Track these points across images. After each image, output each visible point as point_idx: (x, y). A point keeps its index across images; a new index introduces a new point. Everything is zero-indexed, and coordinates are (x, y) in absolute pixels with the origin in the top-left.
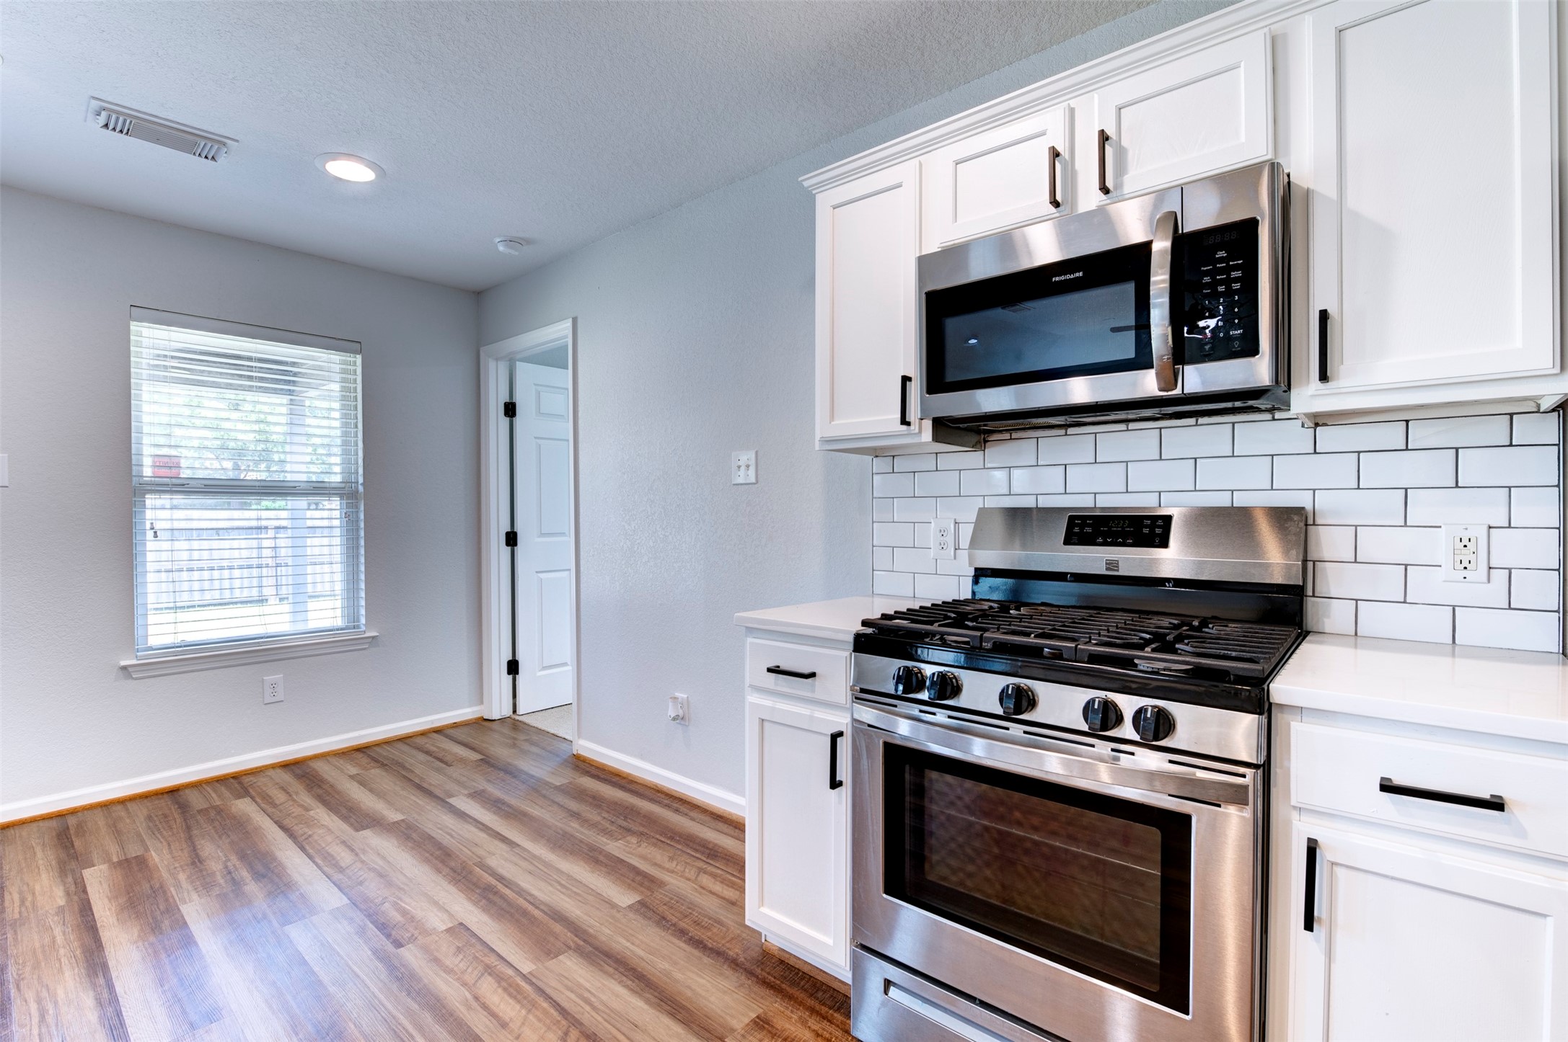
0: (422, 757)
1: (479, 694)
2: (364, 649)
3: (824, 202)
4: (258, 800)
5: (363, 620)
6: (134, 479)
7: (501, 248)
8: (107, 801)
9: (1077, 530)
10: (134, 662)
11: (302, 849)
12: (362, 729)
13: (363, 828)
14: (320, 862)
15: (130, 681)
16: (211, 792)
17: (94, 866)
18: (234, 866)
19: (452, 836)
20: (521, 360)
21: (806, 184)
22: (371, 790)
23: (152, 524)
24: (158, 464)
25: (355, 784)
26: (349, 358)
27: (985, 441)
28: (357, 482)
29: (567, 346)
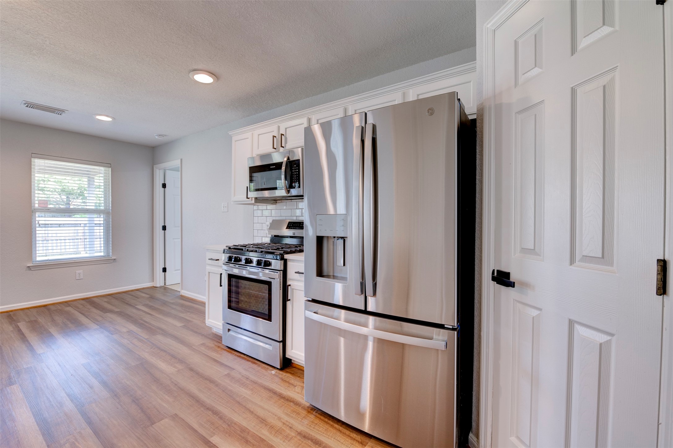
0: (130, 296)
1: (153, 279)
2: (111, 263)
3: (234, 138)
4: (73, 307)
5: (111, 254)
6: (32, 207)
7: (157, 137)
8: (23, 308)
9: (289, 225)
10: (32, 265)
11: (87, 317)
12: (110, 289)
13: (107, 313)
14: (92, 320)
15: (31, 271)
16: (58, 306)
17: (20, 322)
18: (65, 321)
19: (134, 314)
20: (168, 170)
21: (230, 134)
22: (111, 305)
23: (38, 222)
24: (40, 203)
25: (106, 303)
26: (107, 169)
27: (276, 202)
28: (109, 209)
29: (179, 167)
